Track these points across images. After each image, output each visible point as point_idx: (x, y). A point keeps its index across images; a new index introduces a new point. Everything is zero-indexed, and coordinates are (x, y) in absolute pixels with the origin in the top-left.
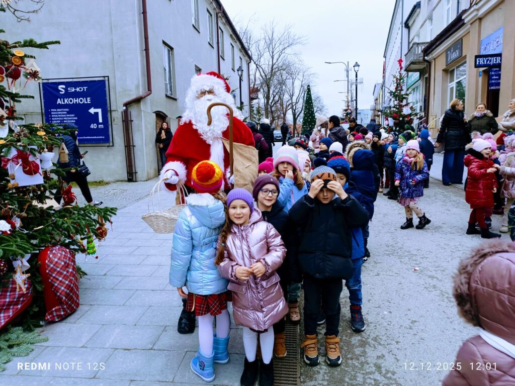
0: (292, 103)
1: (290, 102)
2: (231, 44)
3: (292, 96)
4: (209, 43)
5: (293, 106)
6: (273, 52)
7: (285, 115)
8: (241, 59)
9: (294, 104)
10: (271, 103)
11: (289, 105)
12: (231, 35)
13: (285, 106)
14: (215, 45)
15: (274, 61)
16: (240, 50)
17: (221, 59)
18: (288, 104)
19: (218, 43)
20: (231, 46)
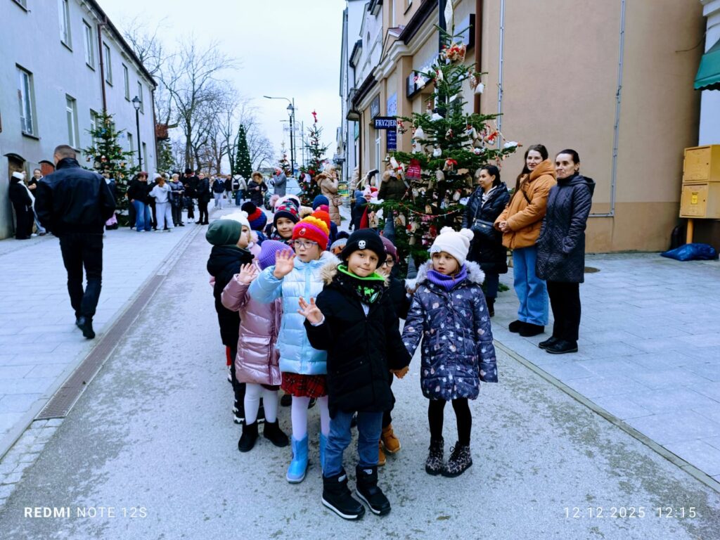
0: (228, 146)
1: (226, 144)
2: (123, 64)
3: (228, 136)
4: (87, 65)
5: (229, 150)
6: (194, 75)
7: (219, 162)
8: (140, 84)
9: (231, 147)
10: (196, 144)
11: (225, 147)
12: (122, 53)
13: (218, 150)
14: (97, 67)
15: (196, 88)
16: (138, 72)
17: (106, 84)
18: (223, 146)
19: (101, 64)
20: (124, 67)
